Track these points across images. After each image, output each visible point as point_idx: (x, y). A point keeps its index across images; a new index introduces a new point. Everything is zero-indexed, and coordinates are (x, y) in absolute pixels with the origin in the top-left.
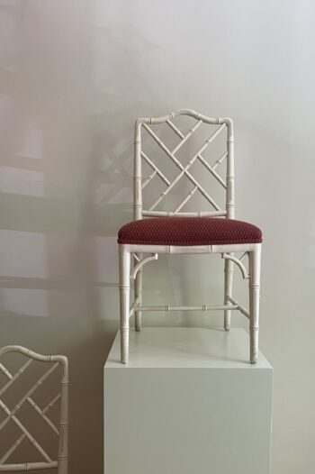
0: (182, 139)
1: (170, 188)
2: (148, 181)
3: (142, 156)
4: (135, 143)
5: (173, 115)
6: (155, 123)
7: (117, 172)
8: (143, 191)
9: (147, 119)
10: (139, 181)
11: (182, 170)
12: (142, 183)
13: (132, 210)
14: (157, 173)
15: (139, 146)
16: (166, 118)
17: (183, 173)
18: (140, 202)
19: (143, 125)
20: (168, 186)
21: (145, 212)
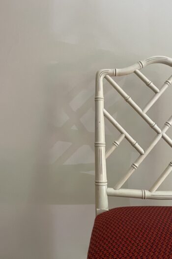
0: (156, 92)
1: (144, 157)
2: (114, 148)
3: (105, 115)
4: (97, 100)
5: (144, 63)
6: (120, 75)
7: (74, 128)
8: (107, 160)
9: (111, 71)
10: (103, 149)
11: (158, 133)
12: (106, 151)
13: (93, 173)
14: (126, 137)
15: (101, 104)
16: (136, 67)
17: (160, 137)
18: (104, 178)
19: (105, 77)
20: (141, 154)
21: (111, 190)
